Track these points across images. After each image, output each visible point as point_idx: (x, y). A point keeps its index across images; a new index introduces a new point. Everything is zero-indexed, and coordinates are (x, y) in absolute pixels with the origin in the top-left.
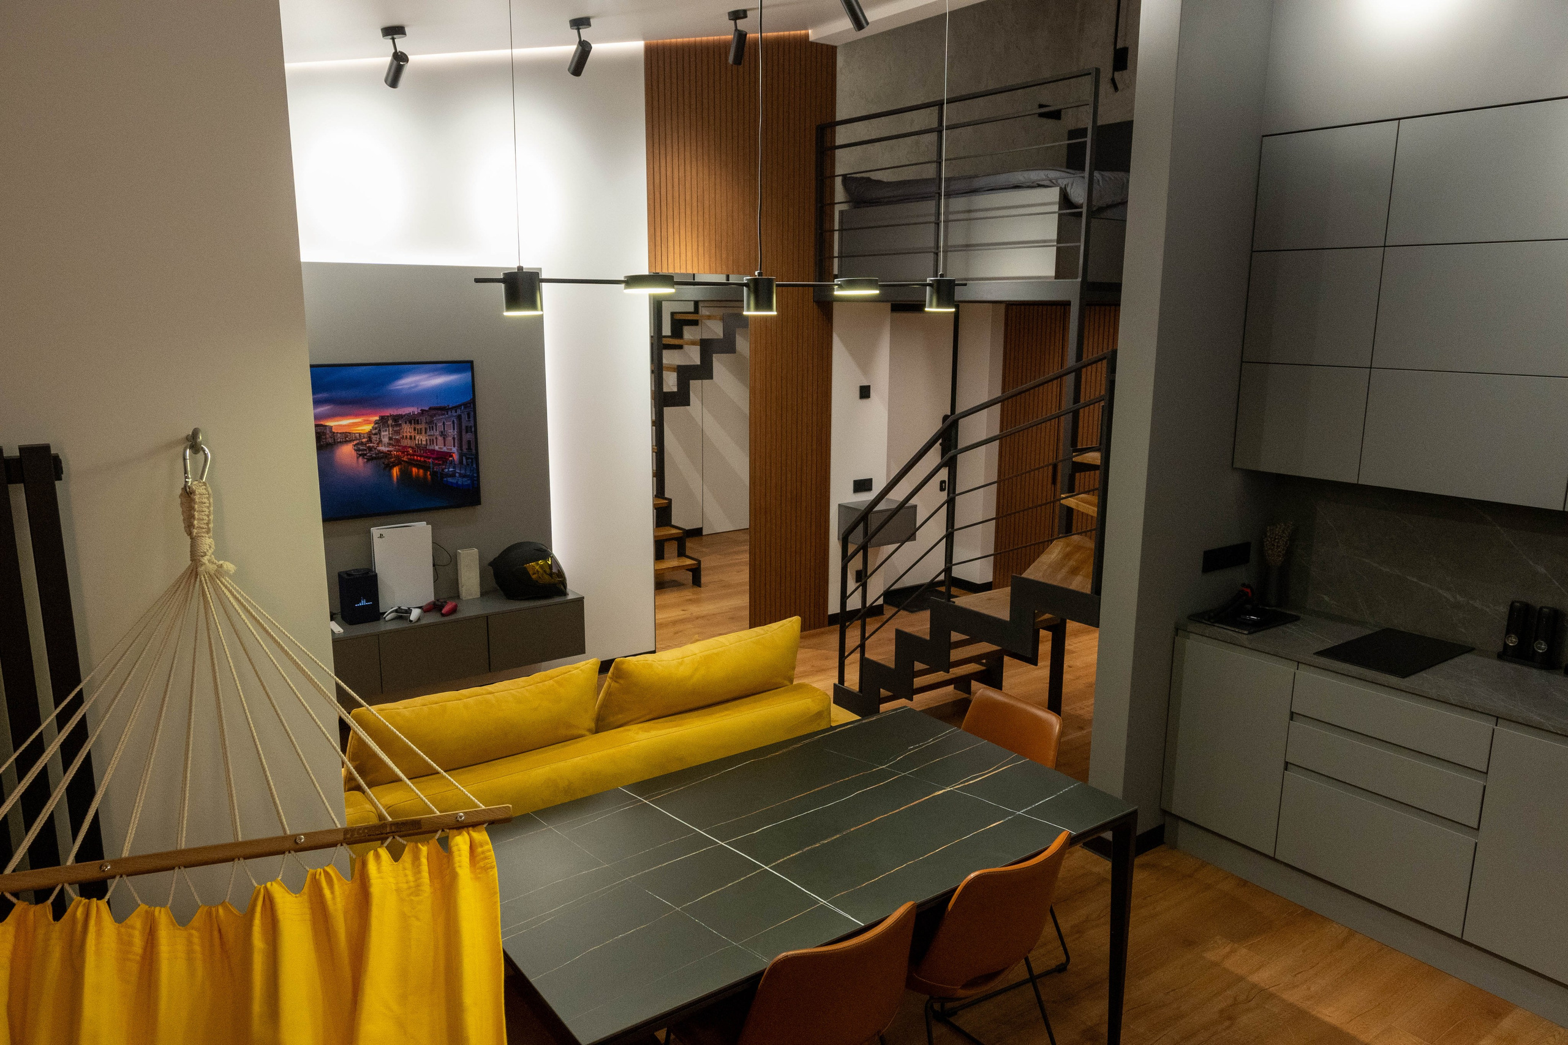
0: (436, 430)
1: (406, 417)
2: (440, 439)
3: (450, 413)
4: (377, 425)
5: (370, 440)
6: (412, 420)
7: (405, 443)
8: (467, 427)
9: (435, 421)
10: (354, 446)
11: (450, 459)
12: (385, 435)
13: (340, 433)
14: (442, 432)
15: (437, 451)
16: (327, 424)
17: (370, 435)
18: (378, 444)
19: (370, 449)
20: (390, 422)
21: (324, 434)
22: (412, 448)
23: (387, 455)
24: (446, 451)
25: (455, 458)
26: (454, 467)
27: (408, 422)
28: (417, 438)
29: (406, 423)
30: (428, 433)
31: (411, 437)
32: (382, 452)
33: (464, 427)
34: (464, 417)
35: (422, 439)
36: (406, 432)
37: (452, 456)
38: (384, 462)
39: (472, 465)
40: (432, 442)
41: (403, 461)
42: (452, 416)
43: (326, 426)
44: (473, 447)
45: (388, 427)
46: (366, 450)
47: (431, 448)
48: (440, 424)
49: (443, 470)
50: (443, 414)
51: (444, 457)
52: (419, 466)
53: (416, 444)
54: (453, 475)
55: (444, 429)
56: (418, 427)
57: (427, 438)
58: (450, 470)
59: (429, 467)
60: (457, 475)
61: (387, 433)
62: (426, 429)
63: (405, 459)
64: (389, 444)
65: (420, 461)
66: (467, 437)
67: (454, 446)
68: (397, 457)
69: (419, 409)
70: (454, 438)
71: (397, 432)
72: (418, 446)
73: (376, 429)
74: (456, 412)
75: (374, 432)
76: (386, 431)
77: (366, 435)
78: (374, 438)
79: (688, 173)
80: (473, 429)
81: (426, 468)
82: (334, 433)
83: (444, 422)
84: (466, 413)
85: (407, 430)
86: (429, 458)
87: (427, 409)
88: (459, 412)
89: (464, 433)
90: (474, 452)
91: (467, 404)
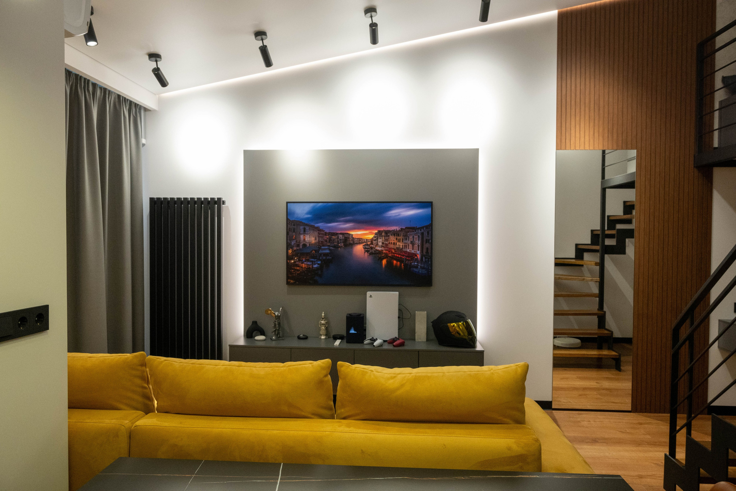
0: (409, 240)
1: (392, 232)
2: (410, 245)
3: (417, 231)
4: (376, 235)
5: (372, 243)
6: (395, 233)
7: (392, 246)
8: (426, 240)
9: (408, 235)
10: (364, 246)
11: (416, 257)
12: (380, 241)
13: (357, 238)
14: (412, 242)
15: (408, 252)
17: (372, 240)
18: (376, 246)
19: (372, 248)
20: (383, 234)
21: (349, 238)
22: (394, 249)
23: (380, 252)
24: (413, 252)
25: (418, 258)
26: (417, 262)
27: (393, 235)
28: (398, 244)
29: (392, 235)
30: (404, 242)
31: (394, 243)
32: (378, 250)
33: (425, 240)
34: (426, 234)
35: (400, 245)
36: (392, 240)
37: (416, 256)
38: (377, 255)
39: (428, 262)
40: (406, 246)
41: (389, 256)
42: (418, 233)
43: (350, 234)
44: (429, 251)
45: (382, 236)
46: (369, 248)
47: (405, 250)
48: (411, 237)
49: (411, 263)
50: (414, 232)
51: (412, 256)
52: (397, 260)
53: (397, 248)
54: (416, 267)
55: (413, 240)
56: (398, 238)
57: (403, 244)
58: (415, 264)
59: (403, 261)
60: (419, 267)
61: (381, 240)
62: (403, 239)
63: (390, 255)
64: (382, 246)
65: (398, 257)
66: (427, 245)
67: (418, 250)
68: (386, 254)
69: (400, 228)
70: (418, 246)
71: (387, 240)
72: (398, 248)
73: (375, 237)
74: (421, 231)
75: (374, 239)
76: (381, 239)
77: (370, 241)
78: (374, 242)
79: (588, 86)
80: (430, 241)
81: (401, 261)
82: (354, 238)
83: (413, 236)
84: (427, 232)
85: (392, 239)
86: (403, 256)
87: (404, 228)
88: (422, 231)
89: (424, 243)
90: (430, 255)
91: (428, 226)
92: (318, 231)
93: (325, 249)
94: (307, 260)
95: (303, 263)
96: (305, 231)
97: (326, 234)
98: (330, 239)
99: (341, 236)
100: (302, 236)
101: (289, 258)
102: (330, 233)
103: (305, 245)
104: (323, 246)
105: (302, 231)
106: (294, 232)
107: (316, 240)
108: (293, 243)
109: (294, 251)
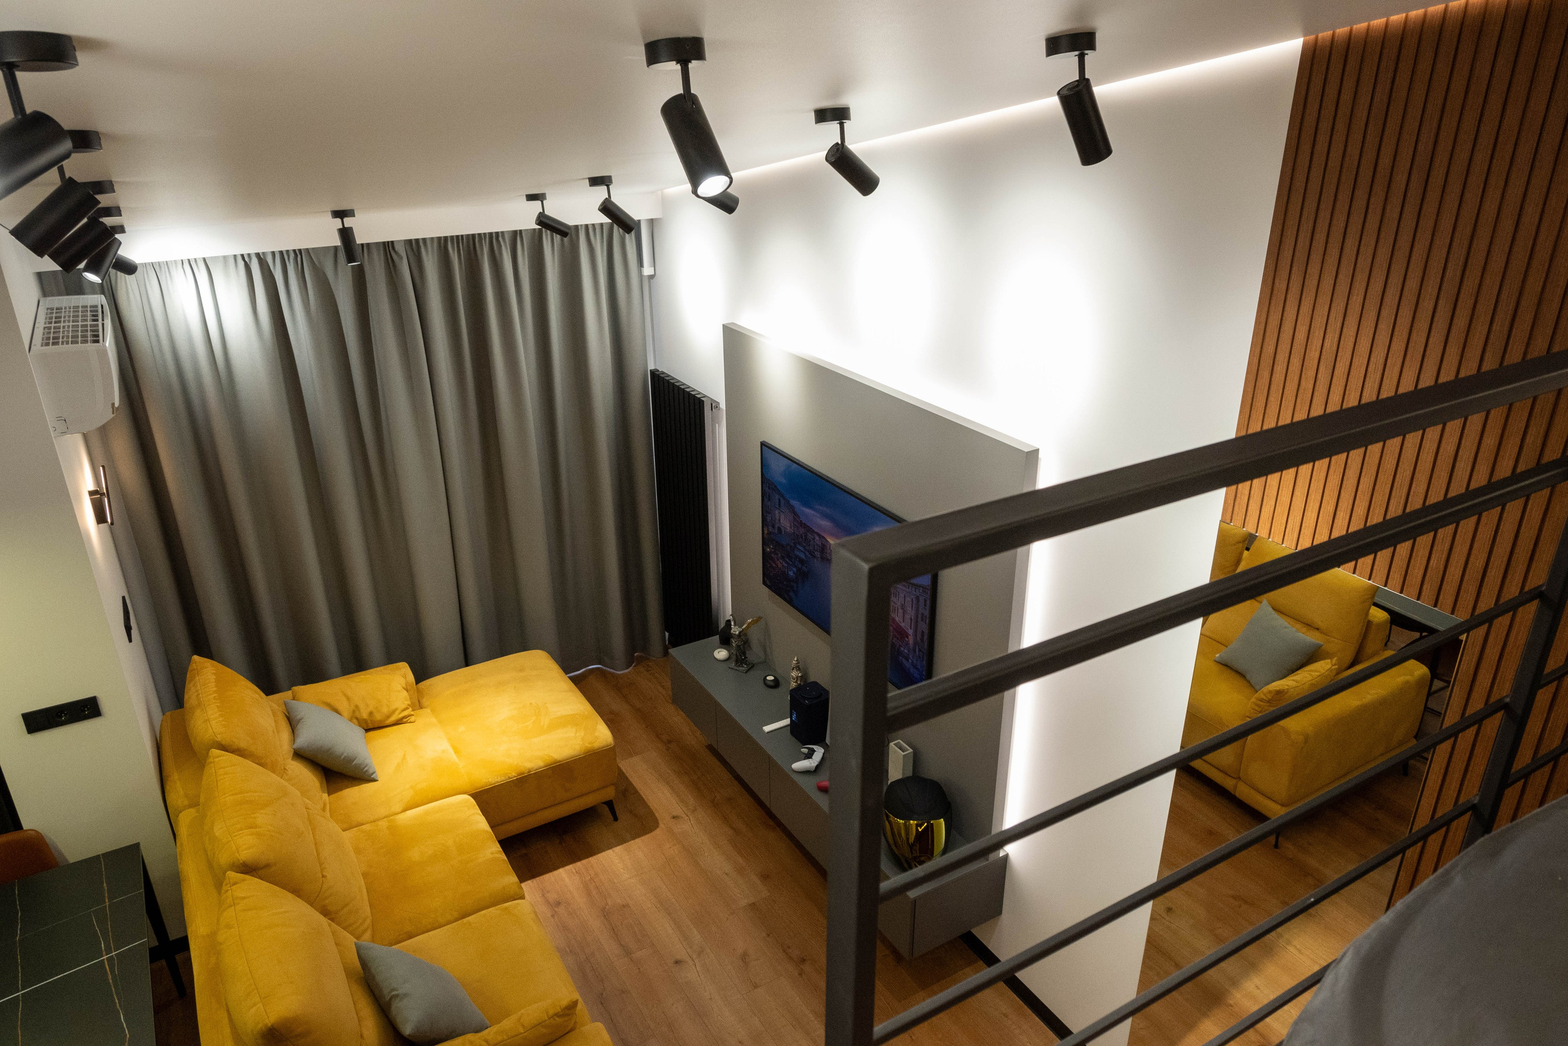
2: (901, 611)
3: (910, 588)
8: (923, 614)
9: (898, 590)
14: (902, 605)
15: (897, 623)
16: (829, 540)
21: (825, 547)
24: (904, 627)
25: (910, 642)
26: (908, 651)
33: (920, 613)
34: (922, 600)
37: (908, 638)
42: (911, 593)
44: (925, 640)
47: (893, 615)
48: (902, 595)
49: (900, 646)
50: (906, 587)
51: (902, 634)
54: (907, 658)
55: (905, 603)
58: (906, 651)
60: (910, 661)
70: (911, 619)
74: (915, 591)
82: (831, 550)
83: (905, 595)
88: (918, 593)
89: (919, 620)
90: (926, 647)
91: (925, 588)
92: (794, 514)
93: (800, 550)
94: (783, 558)
95: (778, 560)
96: (779, 505)
97: (801, 523)
98: (806, 536)
99: (817, 538)
100: (777, 512)
101: (765, 543)
102: (805, 524)
103: (779, 529)
104: (800, 544)
105: (777, 503)
106: (769, 500)
107: (791, 528)
108: (769, 519)
109: (769, 533)
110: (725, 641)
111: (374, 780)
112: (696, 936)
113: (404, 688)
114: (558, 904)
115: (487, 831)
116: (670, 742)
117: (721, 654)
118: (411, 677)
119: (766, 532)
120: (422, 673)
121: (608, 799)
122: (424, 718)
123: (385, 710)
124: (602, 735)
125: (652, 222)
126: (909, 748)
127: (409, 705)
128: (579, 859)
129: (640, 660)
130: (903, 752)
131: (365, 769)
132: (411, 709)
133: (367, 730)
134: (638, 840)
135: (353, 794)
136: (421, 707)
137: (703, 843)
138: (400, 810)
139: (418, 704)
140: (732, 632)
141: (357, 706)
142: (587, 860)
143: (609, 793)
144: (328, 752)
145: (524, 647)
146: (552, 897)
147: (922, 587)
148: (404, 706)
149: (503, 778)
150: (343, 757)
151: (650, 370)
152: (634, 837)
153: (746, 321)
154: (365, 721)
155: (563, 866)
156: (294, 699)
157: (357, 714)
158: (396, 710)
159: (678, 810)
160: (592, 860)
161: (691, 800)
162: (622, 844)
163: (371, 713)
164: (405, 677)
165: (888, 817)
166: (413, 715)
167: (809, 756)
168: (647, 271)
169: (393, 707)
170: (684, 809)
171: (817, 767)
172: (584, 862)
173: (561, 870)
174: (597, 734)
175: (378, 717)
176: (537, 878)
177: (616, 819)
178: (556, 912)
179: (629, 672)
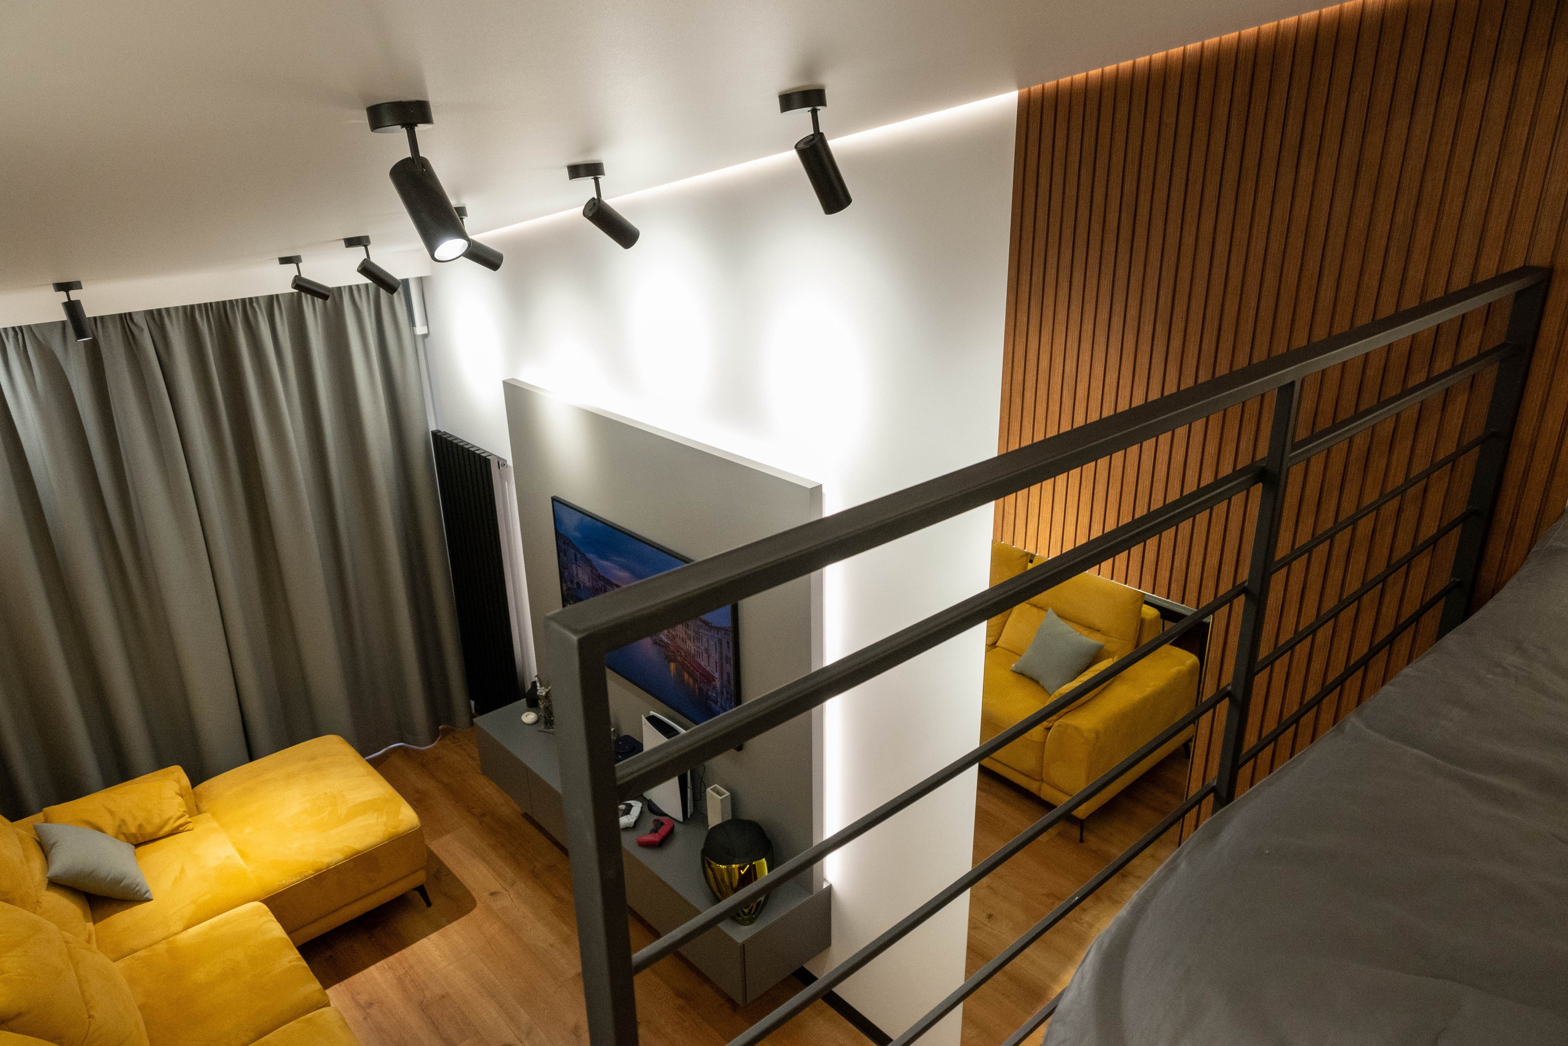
0: (702, 644)
2: (705, 655)
3: (712, 631)
7: (679, 642)
8: (727, 656)
9: (701, 634)
11: (713, 683)
14: (706, 649)
15: (703, 667)
22: (684, 651)
23: (666, 646)
24: (710, 671)
25: (717, 684)
26: (716, 694)
28: (688, 643)
30: (696, 644)
31: (683, 639)
32: (663, 641)
33: (724, 655)
34: (724, 643)
35: (690, 646)
37: (715, 681)
38: (663, 650)
40: (698, 654)
41: (678, 660)
42: (714, 637)
47: (698, 660)
48: (705, 640)
49: (708, 690)
50: (708, 631)
51: (708, 678)
52: (690, 674)
53: (687, 649)
54: (716, 702)
55: (708, 647)
56: (689, 632)
57: (695, 648)
58: (714, 694)
60: (719, 704)
62: (694, 637)
63: (679, 658)
64: (668, 636)
65: (690, 669)
66: (730, 667)
67: (717, 671)
68: (673, 652)
70: (716, 661)
72: (688, 653)
74: (718, 634)
80: (732, 662)
81: (695, 680)
83: (708, 639)
86: (697, 671)
88: (719, 636)
89: (724, 662)
90: (732, 688)
91: (727, 630)
92: (591, 567)
96: (576, 560)
97: (599, 576)
100: (574, 567)
101: (564, 599)
102: (603, 577)
103: (578, 583)
105: (573, 556)
106: (565, 555)
107: (589, 582)
108: (566, 574)
109: (568, 589)
110: (533, 704)
111: (149, 900)
112: (524, 1017)
113: (178, 794)
114: (371, 1005)
115: (284, 938)
116: (483, 815)
117: (529, 717)
118: (185, 781)
119: (565, 588)
120: (198, 774)
121: (419, 884)
122: (204, 824)
123: (157, 821)
124: (407, 817)
125: (421, 280)
126: (725, 791)
127: (185, 812)
128: (392, 953)
129: (446, 733)
130: (721, 796)
131: (136, 890)
132: (187, 816)
133: (137, 846)
134: (454, 924)
135: (123, 919)
136: (199, 811)
137: (524, 917)
138: (181, 928)
139: (195, 809)
140: (538, 693)
141: (123, 821)
142: (399, 953)
143: (420, 878)
144: (91, 876)
145: (315, 732)
146: (363, 998)
147: (724, 629)
148: (179, 814)
149: (298, 878)
150: (109, 879)
151: (432, 432)
152: (449, 922)
153: (528, 376)
154: (134, 835)
155: (373, 962)
156: (46, 821)
157: (124, 829)
158: (169, 819)
159: (496, 886)
160: (406, 952)
161: (509, 873)
162: (438, 930)
163: (140, 826)
164: (178, 781)
165: (709, 864)
166: (190, 822)
167: (627, 811)
168: (420, 330)
169: (166, 816)
170: (502, 883)
171: (636, 822)
172: (397, 955)
173: (372, 968)
174: (401, 817)
175: (149, 829)
176: (345, 981)
177: (429, 904)
178: (368, 1014)
179: (435, 747)
